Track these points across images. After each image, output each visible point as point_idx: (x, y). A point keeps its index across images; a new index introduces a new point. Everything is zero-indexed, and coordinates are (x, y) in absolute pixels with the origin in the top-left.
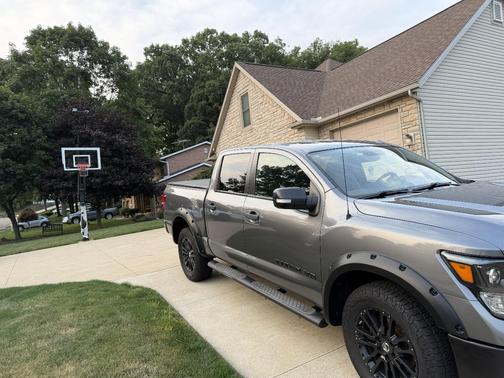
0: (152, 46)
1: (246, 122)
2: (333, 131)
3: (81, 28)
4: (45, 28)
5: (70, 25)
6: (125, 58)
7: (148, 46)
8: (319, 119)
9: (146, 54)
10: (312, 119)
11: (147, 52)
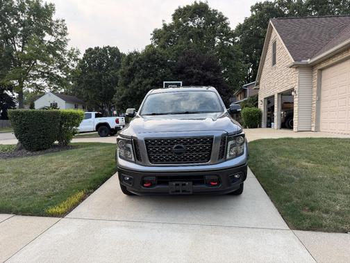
0: (257, 4)
1: (274, 63)
2: (321, 70)
3: (201, 3)
4: (182, 7)
5: (195, 2)
6: (226, 19)
7: (254, 4)
8: (309, 61)
9: (252, 11)
10: (303, 61)
11: (253, 9)
